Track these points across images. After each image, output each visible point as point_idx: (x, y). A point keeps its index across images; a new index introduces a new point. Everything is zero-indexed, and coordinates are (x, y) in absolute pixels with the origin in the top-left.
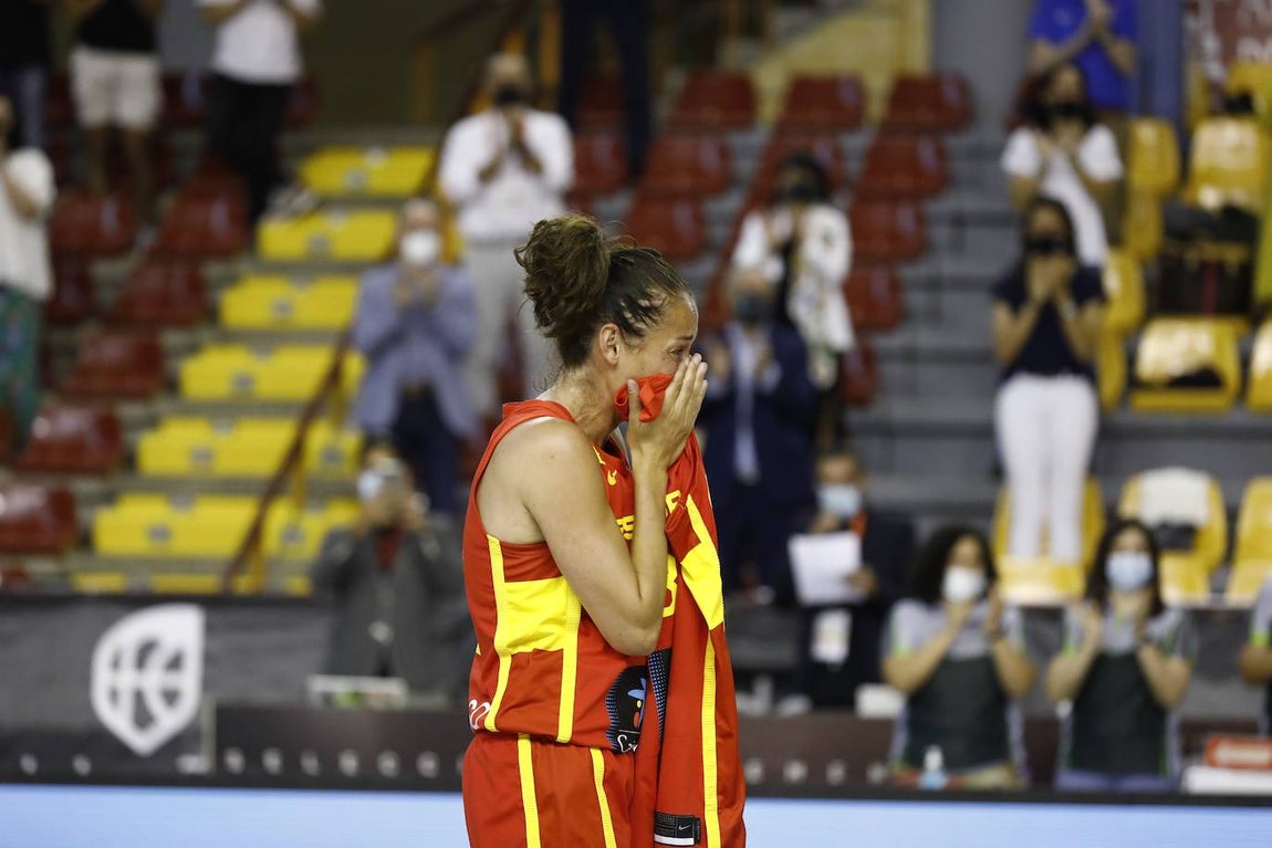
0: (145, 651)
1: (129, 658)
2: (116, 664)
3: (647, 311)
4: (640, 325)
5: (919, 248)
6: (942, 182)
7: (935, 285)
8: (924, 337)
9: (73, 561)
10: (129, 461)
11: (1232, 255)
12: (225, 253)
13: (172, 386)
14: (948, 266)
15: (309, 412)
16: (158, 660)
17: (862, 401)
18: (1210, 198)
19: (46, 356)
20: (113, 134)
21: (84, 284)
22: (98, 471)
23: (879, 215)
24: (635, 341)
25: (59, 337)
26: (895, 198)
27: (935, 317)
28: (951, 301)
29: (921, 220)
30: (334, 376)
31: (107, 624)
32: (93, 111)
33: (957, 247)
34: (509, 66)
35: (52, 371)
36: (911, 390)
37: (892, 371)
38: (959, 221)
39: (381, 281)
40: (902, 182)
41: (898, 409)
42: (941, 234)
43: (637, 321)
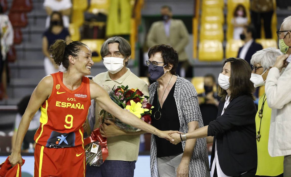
3: (76, 50)
4: (76, 54)
5: (26, 24)
6: (31, 9)
7: (30, 33)
8: (27, 45)
11: (101, 24)
14: (33, 28)
17: (13, 61)
18: (95, 11)
23: (16, 16)
24: (77, 57)
26: (20, 12)
27: (30, 40)
28: (33, 36)
29: (26, 18)
33: (35, 24)
36: (24, 58)
37: (19, 53)
38: (35, 18)
40: (21, 9)
41: (21, 63)
42: (31, 20)
43: (75, 53)
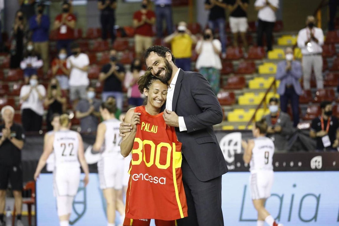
0: (230, 142)
1: (227, 143)
2: (224, 145)
9: (223, 123)
10: (237, 102)
12: (260, 58)
13: (247, 86)
15: (268, 91)
16: (233, 144)
19: (221, 81)
20: (239, 34)
21: (231, 66)
22: (229, 105)
25: (224, 77)
30: (274, 83)
31: (223, 137)
32: (234, 30)
34: (311, 18)
35: (222, 85)
39: (281, 64)
